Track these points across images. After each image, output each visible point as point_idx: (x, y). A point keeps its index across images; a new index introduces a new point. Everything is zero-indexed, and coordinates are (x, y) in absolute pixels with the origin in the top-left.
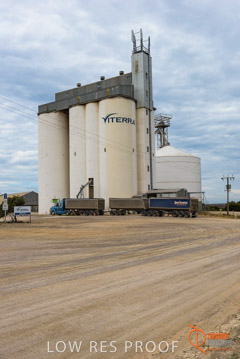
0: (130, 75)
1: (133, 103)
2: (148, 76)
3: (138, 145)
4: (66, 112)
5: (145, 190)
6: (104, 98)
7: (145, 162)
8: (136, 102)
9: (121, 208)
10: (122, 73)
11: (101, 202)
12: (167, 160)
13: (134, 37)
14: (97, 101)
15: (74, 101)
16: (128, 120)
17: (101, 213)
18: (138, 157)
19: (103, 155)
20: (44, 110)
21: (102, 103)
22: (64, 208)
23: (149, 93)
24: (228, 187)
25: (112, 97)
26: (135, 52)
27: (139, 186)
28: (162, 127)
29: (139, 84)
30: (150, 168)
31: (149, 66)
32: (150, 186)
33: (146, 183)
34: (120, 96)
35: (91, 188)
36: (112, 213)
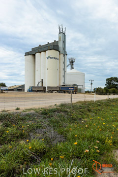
0: (58, 41)
1: (58, 52)
2: (64, 42)
3: (59, 68)
4: (34, 55)
5: (62, 84)
6: (48, 50)
7: (62, 74)
8: (59, 52)
9: (51, 90)
10: (55, 41)
11: (45, 88)
12: (71, 74)
13: (59, 27)
14: (45, 51)
15: (37, 51)
16: (56, 58)
17: (45, 92)
18: (60, 72)
19: (46, 71)
20: (27, 54)
21: (47, 52)
22: (32, 90)
23: (64, 48)
24: (92, 84)
25: (50, 50)
26: (60, 33)
27: (60, 83)
28: (72, 62)
29: (61, 45)
30: (64, 76)
31: (65, 38)
32: (64, 83)
33: (62, 81)
34: (53, 49)
35: (42, 83)
36: (48, 92)
